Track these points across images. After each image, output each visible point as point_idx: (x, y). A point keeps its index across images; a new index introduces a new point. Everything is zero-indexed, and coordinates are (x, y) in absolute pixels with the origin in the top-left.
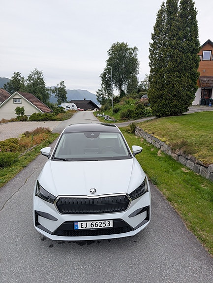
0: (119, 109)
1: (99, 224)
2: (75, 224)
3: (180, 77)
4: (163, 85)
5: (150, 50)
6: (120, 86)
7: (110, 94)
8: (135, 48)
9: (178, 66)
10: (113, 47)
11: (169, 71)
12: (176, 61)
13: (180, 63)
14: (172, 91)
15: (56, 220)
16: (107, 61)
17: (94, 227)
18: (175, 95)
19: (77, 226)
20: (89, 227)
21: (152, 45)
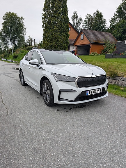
0: (17, 56)
1: (97, 91)
2: (87, 92)
3: (61, 36)
4: (52, 40)
5: (42, 17)
6: (14, 41)
7: (6, 47)
8: (22, 17)
9: (60, 29)
10: (6, 14)
11: (56, 31)
12: (59, 26)
13: (61, 27)
14: (57, 43)
15: (76, 92)
16: (3, 24)
17: (95, 93)
18: (59, 46)
19: (88, 93)
20: (93, 93)
21: (44, 15)
